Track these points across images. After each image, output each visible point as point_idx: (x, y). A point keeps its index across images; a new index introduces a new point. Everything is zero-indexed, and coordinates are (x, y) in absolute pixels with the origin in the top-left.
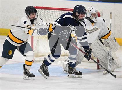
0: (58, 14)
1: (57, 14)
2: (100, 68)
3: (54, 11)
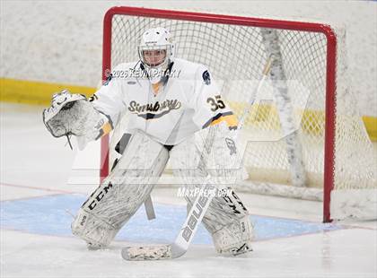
0: (196, 34)
1: (190, 33)
2: (331, 218)
3: (181, 22)
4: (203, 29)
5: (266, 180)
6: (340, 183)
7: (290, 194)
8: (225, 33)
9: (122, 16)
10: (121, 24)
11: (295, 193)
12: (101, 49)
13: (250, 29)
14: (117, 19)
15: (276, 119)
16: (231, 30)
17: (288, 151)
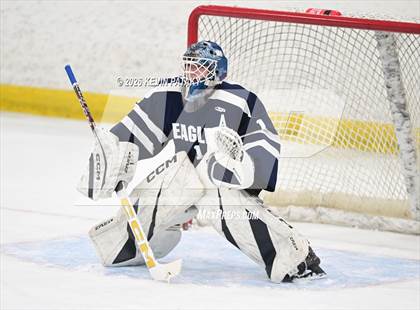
5: (379, 212)
7: (409, 230)
8: (333, 36)
9: (210, 17)
10: (209, 27)
11: (415, 228)
13: (363, 32)
14: (203, 20)
15: (393, 139)
16: (340, 33)
17: (406, 178)
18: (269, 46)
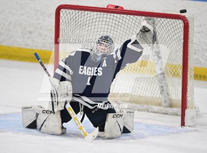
2: (185, 125)
4: (112, 17)
5: (147, 103)
6: (191, 105)
7: (161, 112)
8: (124, 19)
9: (66, 10)
10: (65, 15)
11: (164, 111)
12: (54, 29)
13: (139, 17)
14: (63, 11)
15: (153, 68)
16: (128, 18)
17: (160, 87)
18: (94, 24)
